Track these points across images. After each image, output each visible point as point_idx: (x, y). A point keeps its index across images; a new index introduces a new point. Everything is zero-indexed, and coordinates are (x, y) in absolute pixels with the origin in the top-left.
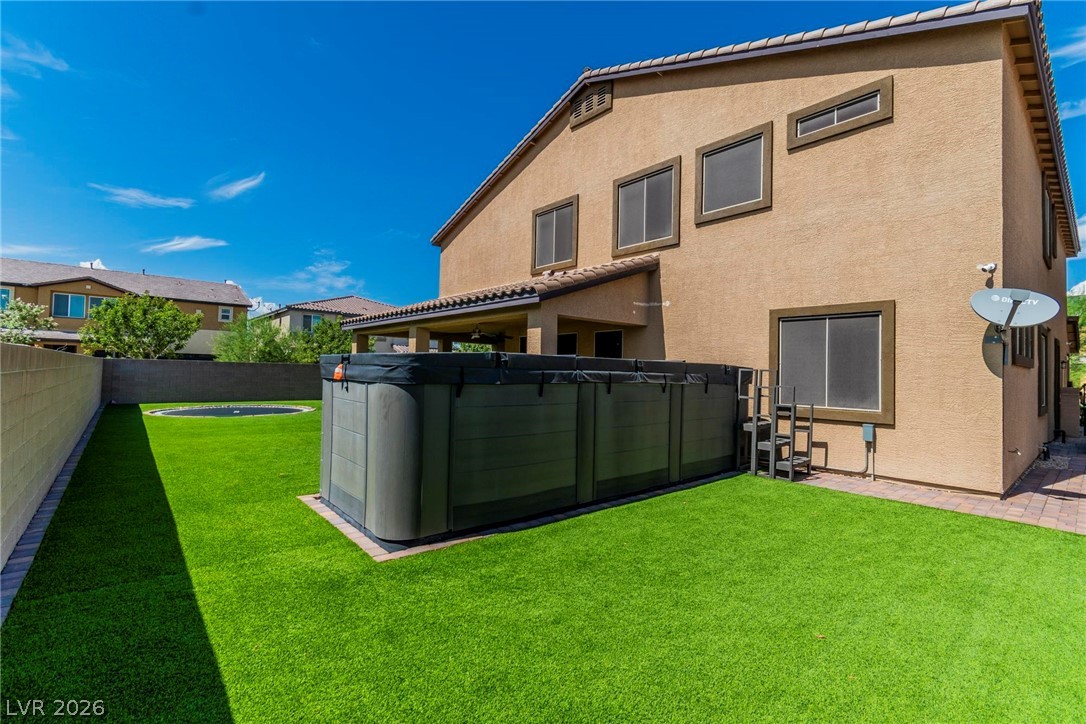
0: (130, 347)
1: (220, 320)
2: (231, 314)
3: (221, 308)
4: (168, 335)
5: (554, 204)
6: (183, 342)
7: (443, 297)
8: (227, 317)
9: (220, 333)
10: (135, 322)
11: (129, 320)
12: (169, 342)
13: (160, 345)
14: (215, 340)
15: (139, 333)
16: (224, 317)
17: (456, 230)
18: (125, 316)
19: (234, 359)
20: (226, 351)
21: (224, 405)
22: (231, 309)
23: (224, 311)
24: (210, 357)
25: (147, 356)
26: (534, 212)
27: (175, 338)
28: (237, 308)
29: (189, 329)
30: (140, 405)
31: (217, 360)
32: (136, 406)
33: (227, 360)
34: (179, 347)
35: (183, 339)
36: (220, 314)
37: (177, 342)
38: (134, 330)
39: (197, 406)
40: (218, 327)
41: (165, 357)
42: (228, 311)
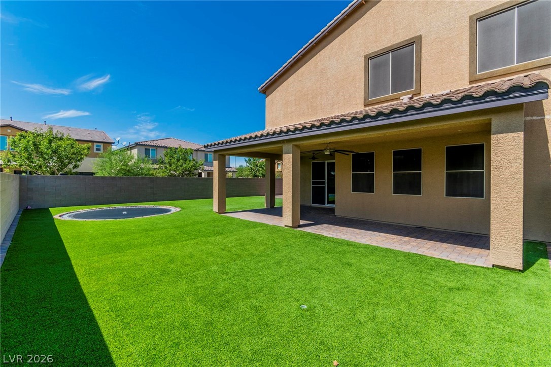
0: (40, 167)
1: (95, 151)
2: (102, 148)
3: (95, 144)
4: (67, 158)
5: (391, 46)
6: (78, 163)
7: (269, 128)
8: (99, 150)
9: (97, 160)
10: (43, 148)
11: (38, 148)
12: (69, 163)
13: (63, 166)
14: (94, 163)
15: (46, 157)
16: (98, 150)
17: (281, 80)
18: (35, 144)
19: (106, 175)
20: (101, 170)
21: (112, 207)
22: (102, 145)
23: (97, 146)
24: (92, 174)
25: (53, 173)
26: (365, 57)
27: (72, 161)
28: (105, 144)
29: (82, 154)
30: (51, 209)
31: (96, 175)
32: (47, 210)
33: (102, 175)
34: (76, 167)
35: (79, 161)
36: (95, 148)
37: (74, 164)
38: (42, 155)
39: (92, 208)
40: (95, 155)
41: (66, 174)
42: (100, 146)
